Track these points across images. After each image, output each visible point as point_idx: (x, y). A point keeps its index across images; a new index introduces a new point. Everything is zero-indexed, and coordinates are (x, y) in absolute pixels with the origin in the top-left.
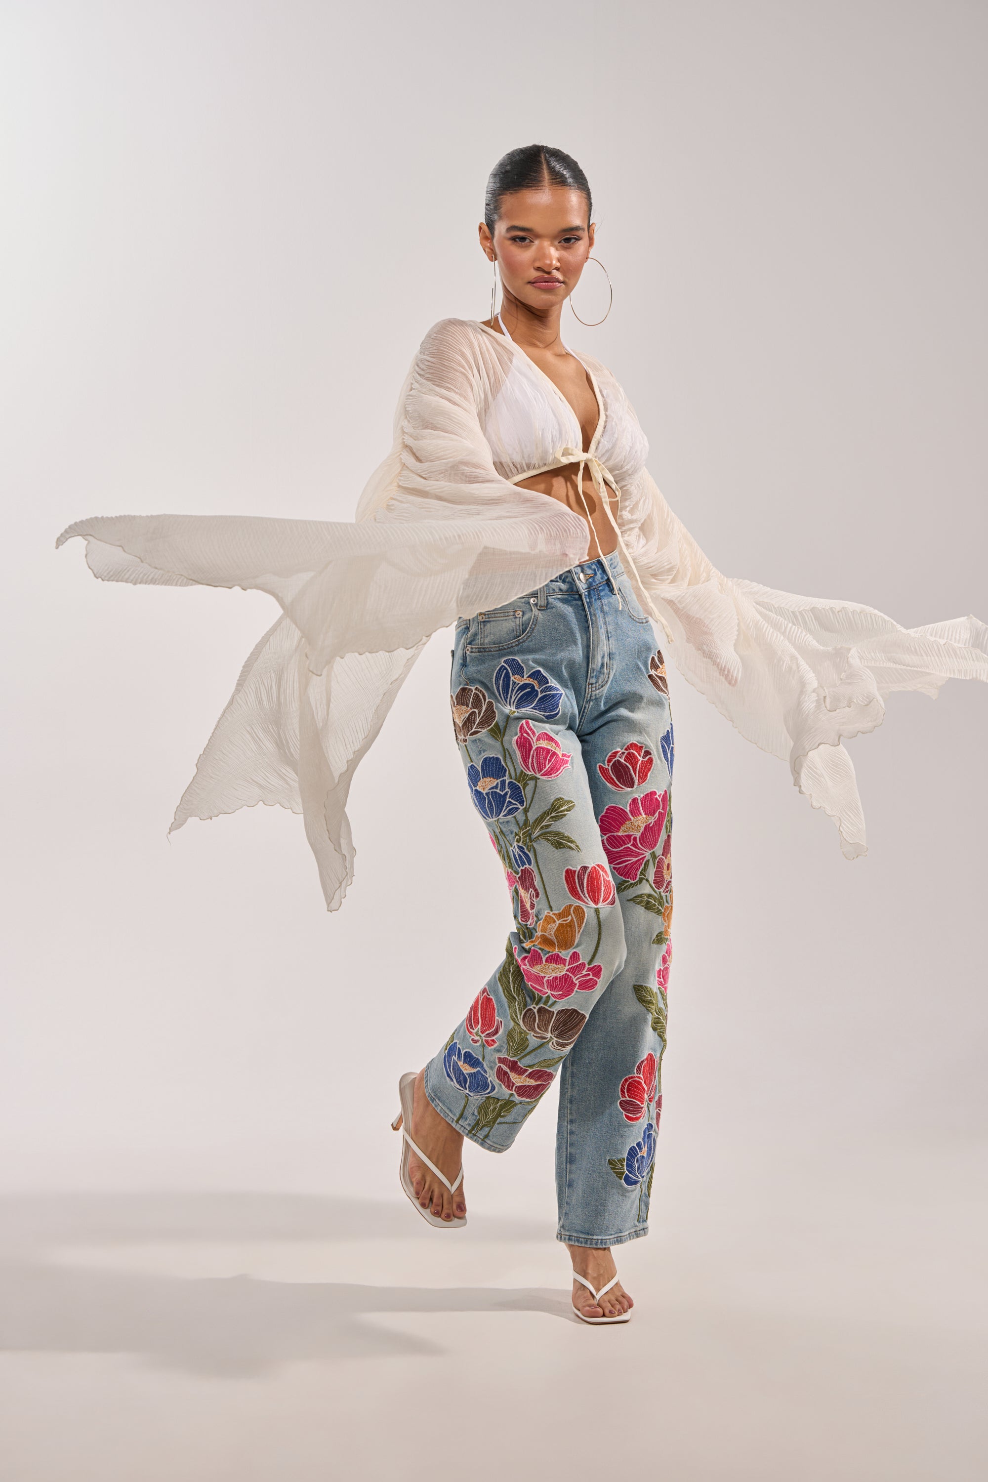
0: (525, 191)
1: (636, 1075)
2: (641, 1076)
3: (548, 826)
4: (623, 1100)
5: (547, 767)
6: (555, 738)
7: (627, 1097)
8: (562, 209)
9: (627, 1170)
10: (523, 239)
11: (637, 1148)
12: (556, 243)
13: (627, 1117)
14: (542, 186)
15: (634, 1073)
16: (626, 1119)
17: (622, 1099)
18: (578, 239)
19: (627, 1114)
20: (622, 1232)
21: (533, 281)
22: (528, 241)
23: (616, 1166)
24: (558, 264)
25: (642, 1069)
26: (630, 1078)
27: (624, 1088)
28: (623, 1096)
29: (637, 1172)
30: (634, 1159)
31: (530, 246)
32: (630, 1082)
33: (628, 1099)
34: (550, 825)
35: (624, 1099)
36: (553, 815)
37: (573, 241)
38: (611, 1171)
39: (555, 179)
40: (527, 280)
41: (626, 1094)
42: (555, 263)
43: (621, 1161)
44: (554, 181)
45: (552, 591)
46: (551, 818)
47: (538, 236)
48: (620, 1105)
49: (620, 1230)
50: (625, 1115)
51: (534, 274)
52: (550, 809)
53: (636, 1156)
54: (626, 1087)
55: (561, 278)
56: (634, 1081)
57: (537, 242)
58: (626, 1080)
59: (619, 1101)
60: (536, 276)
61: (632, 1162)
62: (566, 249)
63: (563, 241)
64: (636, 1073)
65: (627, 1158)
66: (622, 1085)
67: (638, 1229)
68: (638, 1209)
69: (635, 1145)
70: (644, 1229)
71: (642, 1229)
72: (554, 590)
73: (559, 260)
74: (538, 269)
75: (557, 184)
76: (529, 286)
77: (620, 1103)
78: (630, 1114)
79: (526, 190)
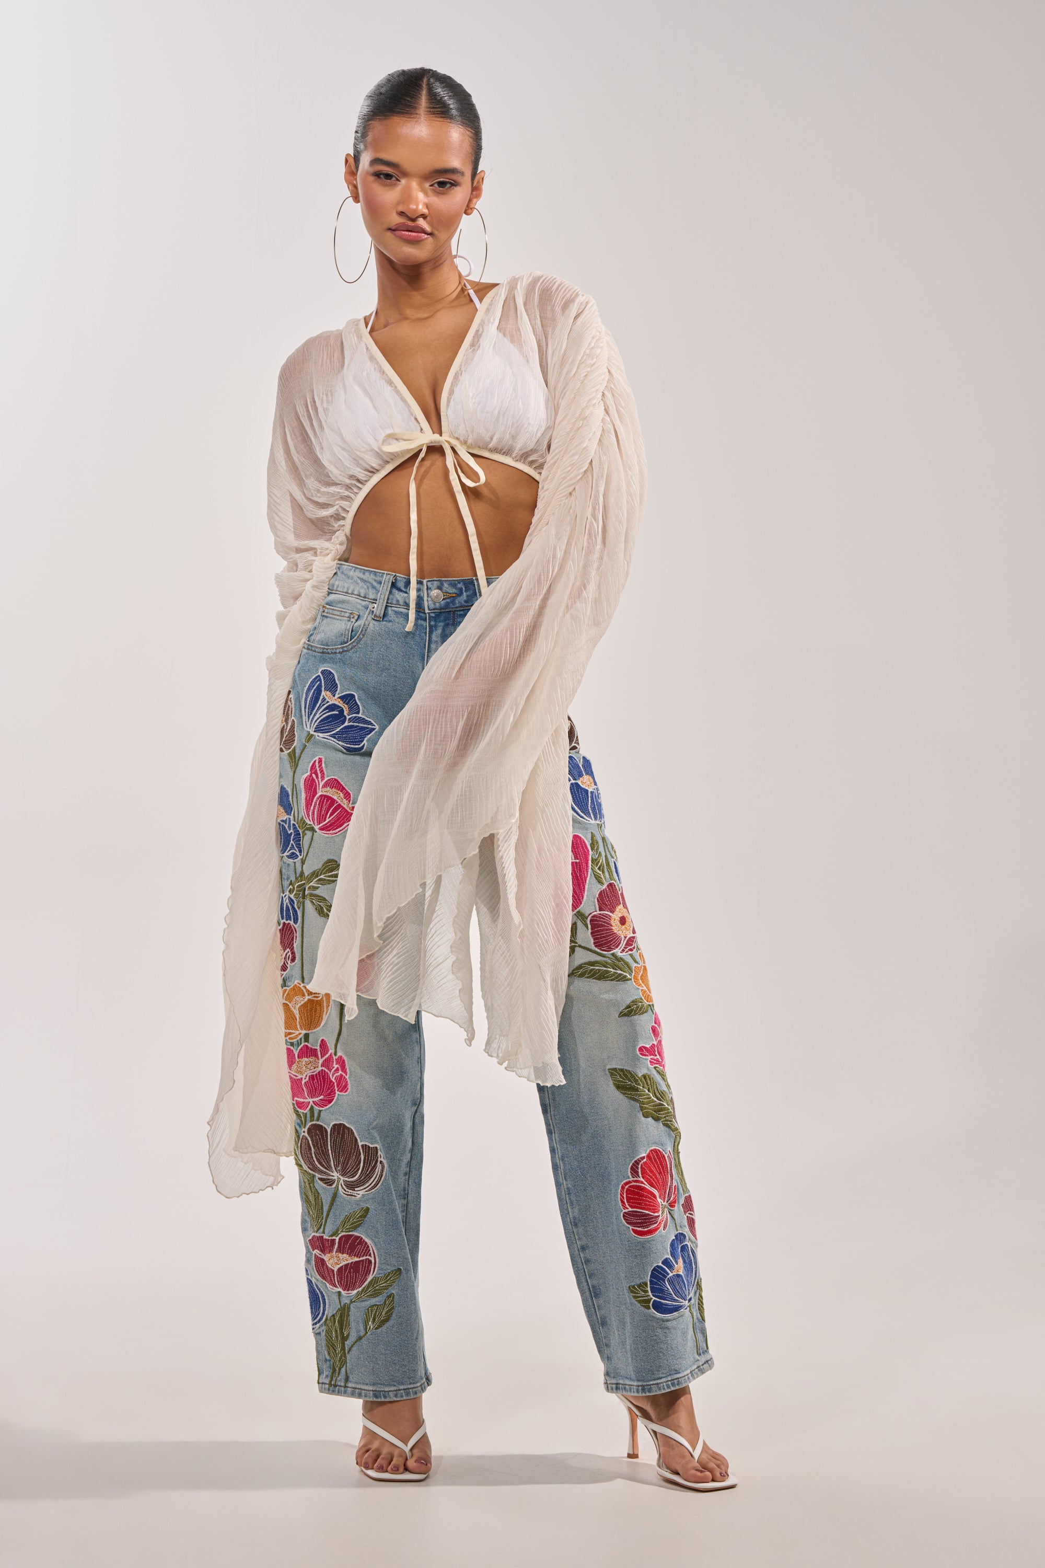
0: (396, 118)
1: (633, 1179)
2: (642, 1179)
3: (316, 888)
4: (625, 1213)
5: (327, 820)
6: (346, 788)
7: (628, 1207)
8: (440, 146)
9: (653, 1295)
10: (388, 176)
11: (665, 1267)
12: (427, 185)
13: (635, 1231)
14: (416, 114)
15: (629, 1178)
16: (634, 1234)
17: (624, 1211)
18: (454, 184)
19: (635, 1228)
20: (679, 1373)
21: (393, 228)
22: (394, 179)
23: (638, 1293)
24: (425, 211)
25: (640, 1171)
26: (626, 1184)
27: (623, 1198)
28: (625, 1208)
29: (674, 1296)
30: (664, 1281)
31: (395, 185)
32: (627, 1189)
33: (630, 1209)
34: (318, 888)
35: (626, 1211)
36: (322, 877)
37: (448, 185)
38: (634, 1300)
39: (433, 108)
40: (386, 226)
41: (627, 1204)
42: (422, 209)
43: (642, 1286)
44: (432, 110)
45: (395, 602)
46: (319, 880)
47: (405, 174)
48: (625, 1219)
49: (676, 1371)
50: (633, 1230)
51: (396, 220)
52: (320, 869)
53: (666, 1277)
54: (625, 1196)
55: (428, 228)
56: (630, 1187)
57: (403, 181)
58: (623, 1188)
59: (622, 1215)
60: (398, 222)
61: (660, 1286)
62: (439, 194)
63: (436, 185)
64: (631, 1177)
65: (651, 1281)
66: (621, 1194)
67: (701, 1364)
68: (695, 1339)
69: (660, 1264)
70: (707, 1361)
71: (705, 1363)
72: (398, 601)
73: (427, 206)
74: (402, 214)
75: (434, 114)
76: (389, 234)
77: (624, 1216)
78: (639, 1227)
79: (396, 116)
